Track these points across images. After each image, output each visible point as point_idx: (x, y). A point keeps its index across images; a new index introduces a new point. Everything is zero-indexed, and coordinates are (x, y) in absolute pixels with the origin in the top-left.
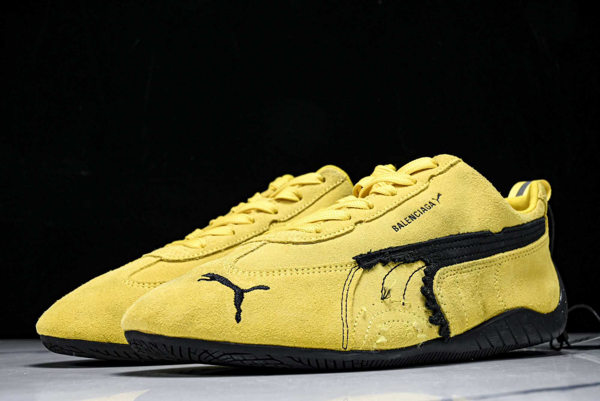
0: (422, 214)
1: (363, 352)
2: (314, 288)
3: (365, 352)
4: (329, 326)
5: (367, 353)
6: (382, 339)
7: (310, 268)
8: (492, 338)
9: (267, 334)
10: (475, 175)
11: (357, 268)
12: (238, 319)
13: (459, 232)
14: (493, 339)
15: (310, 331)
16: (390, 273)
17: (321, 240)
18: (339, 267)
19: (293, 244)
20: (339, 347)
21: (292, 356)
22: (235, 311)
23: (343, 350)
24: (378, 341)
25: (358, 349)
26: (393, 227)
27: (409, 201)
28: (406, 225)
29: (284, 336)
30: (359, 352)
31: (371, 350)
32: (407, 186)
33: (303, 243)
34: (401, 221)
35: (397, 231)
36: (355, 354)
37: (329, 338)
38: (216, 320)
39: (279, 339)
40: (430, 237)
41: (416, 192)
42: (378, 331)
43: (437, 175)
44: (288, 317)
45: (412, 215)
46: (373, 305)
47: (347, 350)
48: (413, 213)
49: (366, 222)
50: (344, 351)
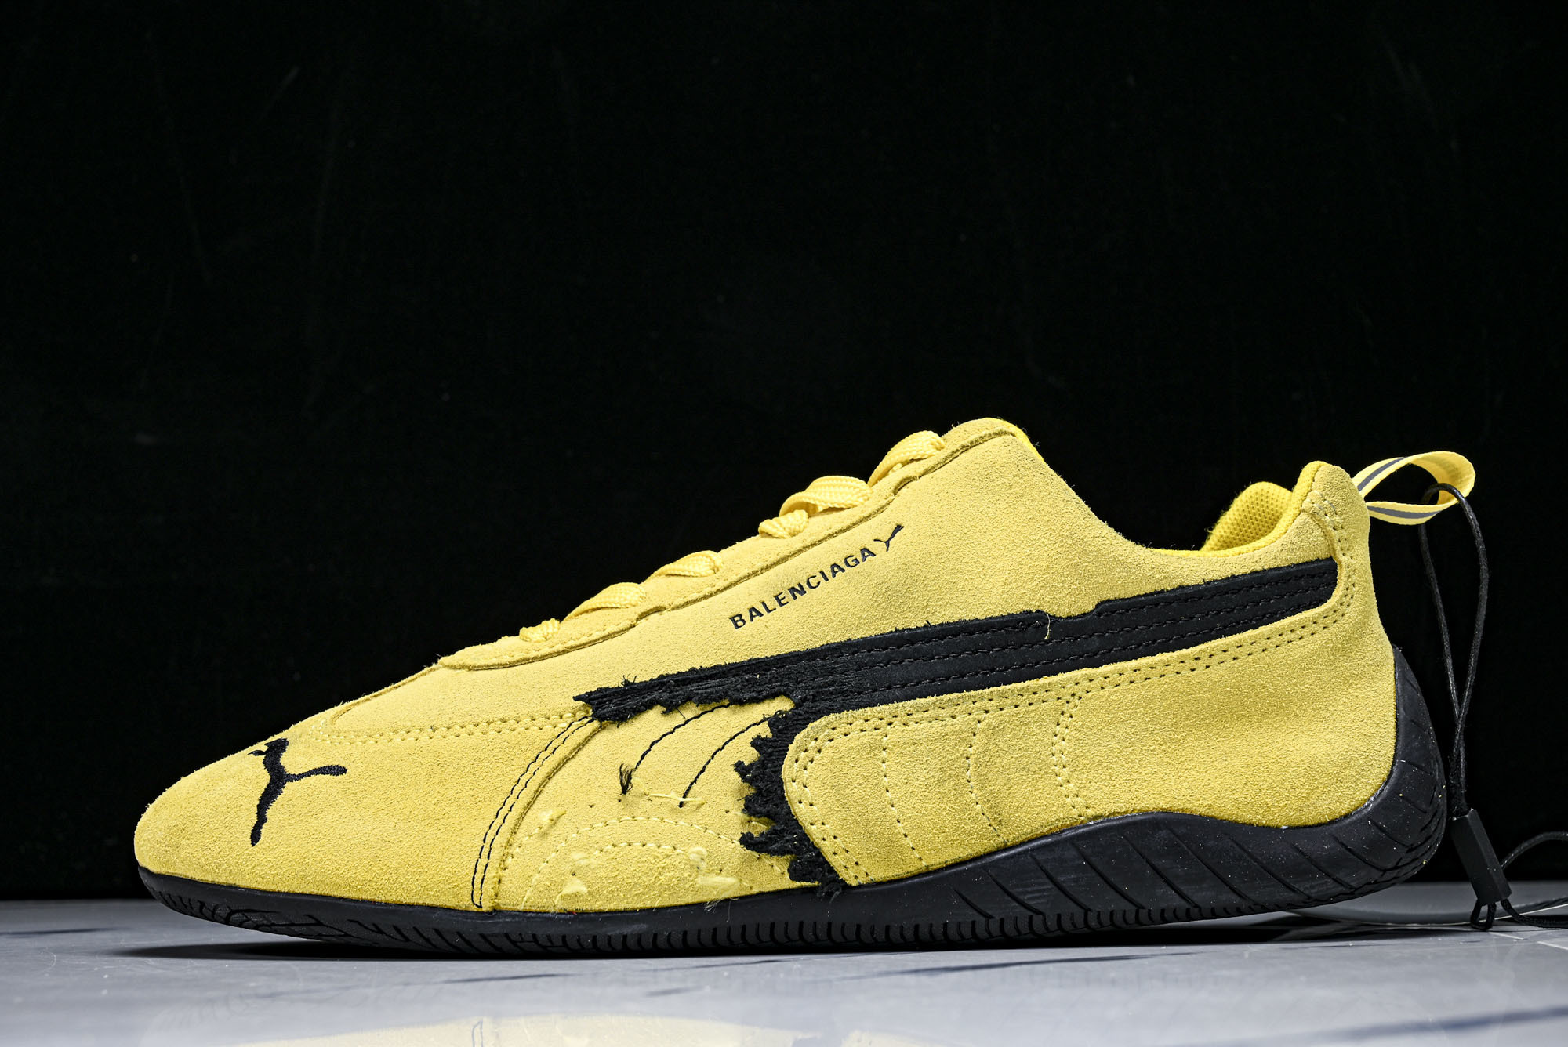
0: (827, 579)
1: (529, 915)
2: (450, 769)
3: (533, 915)
4: (445, 854)
5: (540, 917)
6: (575, 886)
7: (466, 724)
8: (1029, 889)
9: (303, 871)
10: (1022, 469)
11: (586, 720)
12: (255, 837)
13: (927, 621)
14: (1031, 892)
15: (397, 864)
16: (676, 730)
17: (529, 659)
18: (540, 721)
19: (470, 670)
20: (464, 903)
21: (357, 919)
22: (255, 819)
23: (475, 908)
24: (567, 891)
25: (515, 907)
26: (732, 619)
27: (815, 548)
28: (769, 611)
29: (338, 876)
30: (518, 916)
31: (552, 910)
32: (842, 509)
33: (488, 666)
34: (763, 603)
35: (737, 627)
36: (507, 920)
37: (437, 882)
38: (215, 838)
39: (326, 882)
40: (829, 638)
41: (848, 523)
42: (568, 868)
43: (920, 477)
44: (359, 834)
45: (799, 585)
46: (591, 806)
47: (484, 909)
48: (805, 579)
49: (673, 609)
50: (478, 912)
